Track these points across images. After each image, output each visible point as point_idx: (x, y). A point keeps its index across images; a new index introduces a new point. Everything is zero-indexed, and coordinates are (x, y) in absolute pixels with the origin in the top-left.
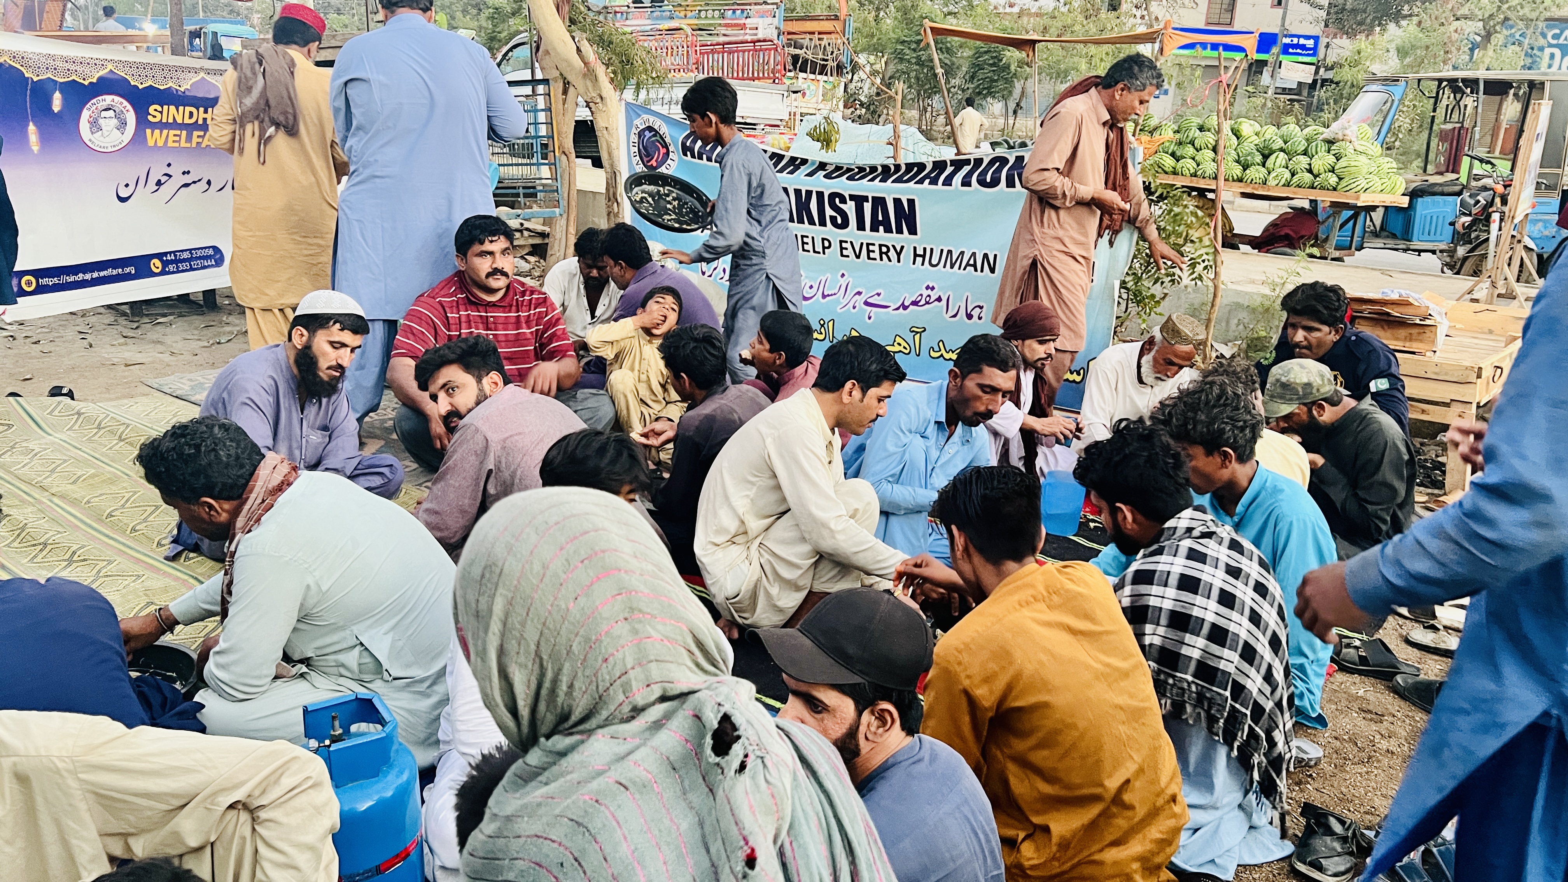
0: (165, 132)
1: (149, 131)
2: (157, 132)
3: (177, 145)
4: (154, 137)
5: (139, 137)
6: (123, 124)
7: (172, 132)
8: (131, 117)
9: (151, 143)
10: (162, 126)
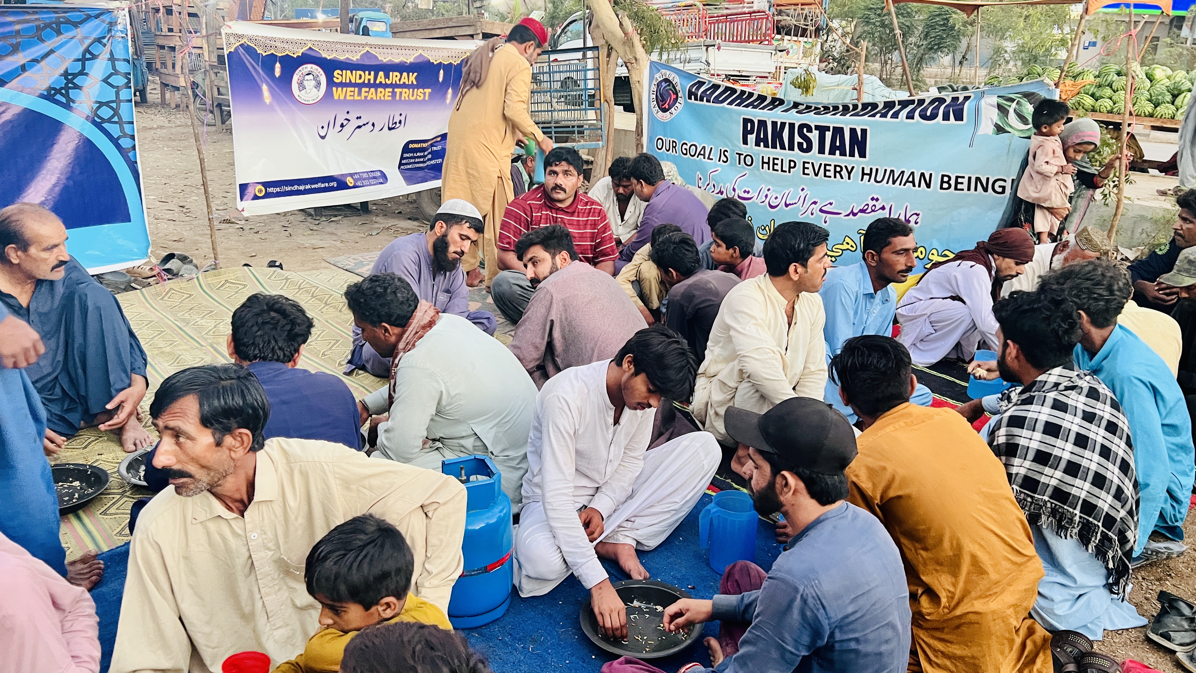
0: (345, 89)
1: (334, 89)
2: (340, 89)
3: (352, 98)
4: (338, 93)
5: (329, 94)
6: (319, 84)
7: (349, 89)
8: (323, 79)
9: (336, 97)
10: (342, 85)
